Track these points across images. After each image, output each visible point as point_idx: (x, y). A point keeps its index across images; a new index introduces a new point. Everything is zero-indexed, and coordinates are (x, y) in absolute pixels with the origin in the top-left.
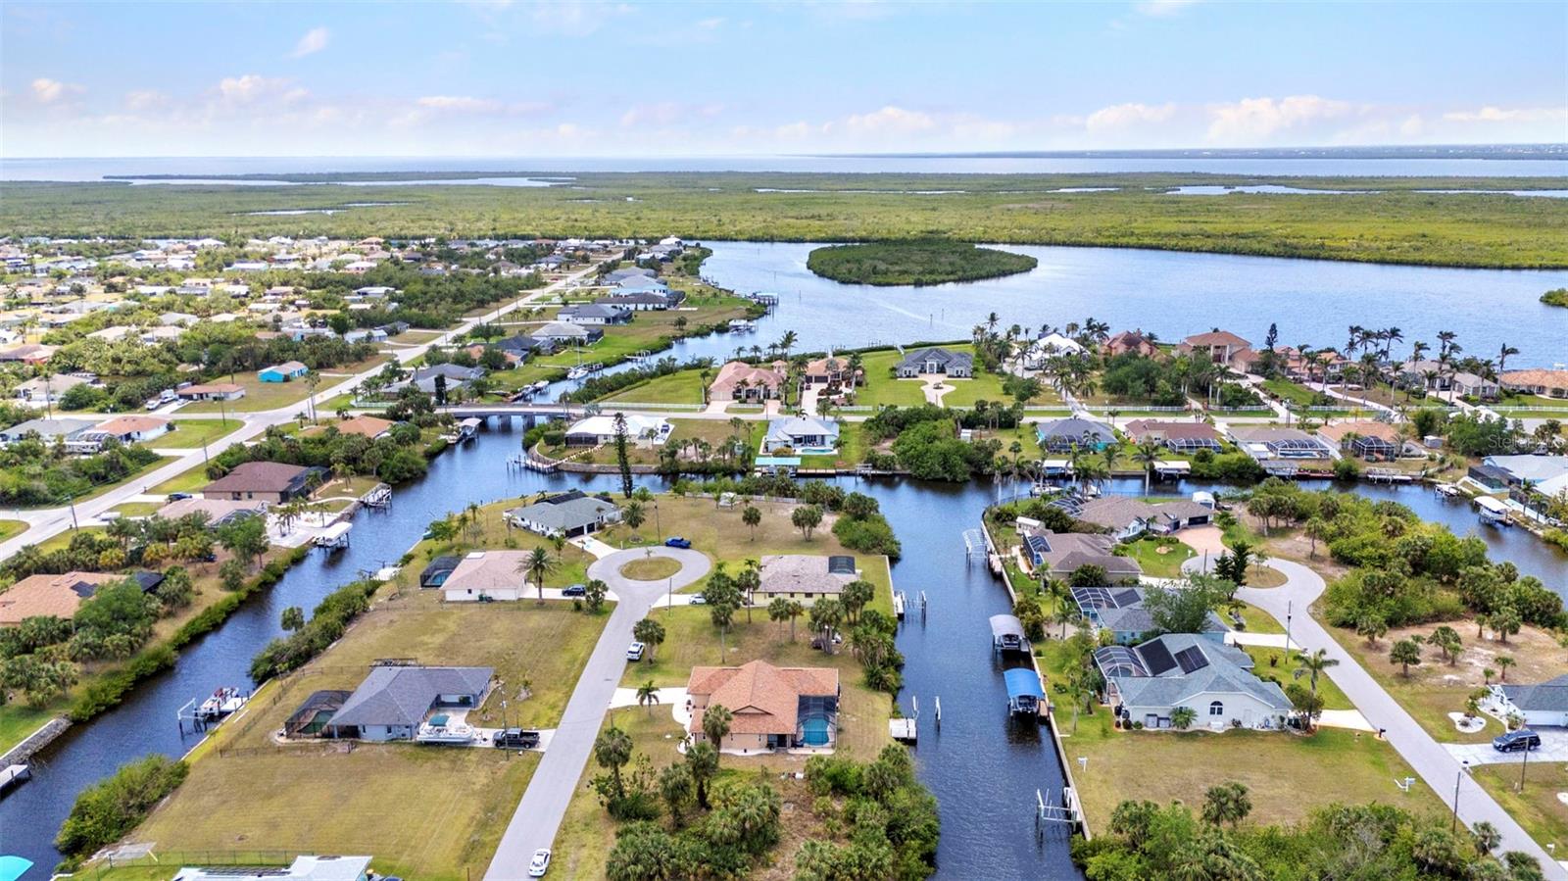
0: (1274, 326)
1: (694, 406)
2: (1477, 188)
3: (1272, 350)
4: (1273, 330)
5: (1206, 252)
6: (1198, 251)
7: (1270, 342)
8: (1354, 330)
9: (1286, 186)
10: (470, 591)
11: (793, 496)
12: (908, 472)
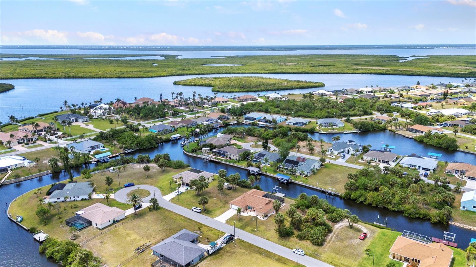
0: (161, 94)
1: (4, 151)
2: (98, 57)
3: (162, 101)
4: (161, 95)
5: (63, 78)
6: (60, 78)
7: (161, 98)
8: (173, 93)
9: (39, 57)
10: (109, 221)
11: (131, 162)
12: (138, 148)
